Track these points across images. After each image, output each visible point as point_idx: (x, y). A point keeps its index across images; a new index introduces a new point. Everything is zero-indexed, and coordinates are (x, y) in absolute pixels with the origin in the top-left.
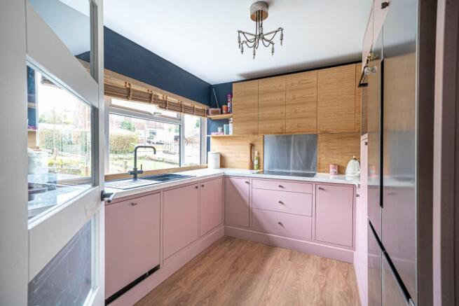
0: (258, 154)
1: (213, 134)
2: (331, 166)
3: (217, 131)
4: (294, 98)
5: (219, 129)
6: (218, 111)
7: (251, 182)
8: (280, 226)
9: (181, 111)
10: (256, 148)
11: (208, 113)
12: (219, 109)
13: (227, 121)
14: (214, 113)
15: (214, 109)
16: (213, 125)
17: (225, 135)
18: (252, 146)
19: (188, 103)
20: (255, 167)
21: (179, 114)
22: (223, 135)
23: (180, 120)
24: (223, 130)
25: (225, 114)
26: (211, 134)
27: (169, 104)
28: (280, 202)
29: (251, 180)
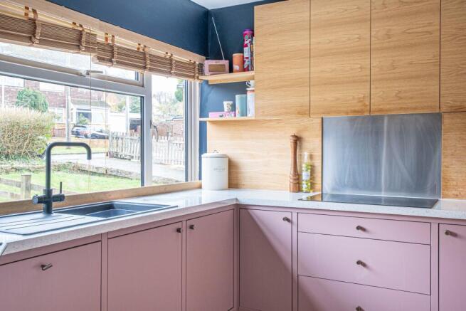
0: (311, 157)
1: (212, 116)
3: (223, 110)
4: (389, 36)
5: (226, 104)
6: (223, 66)
7: (295, 220)
10: (305, 145)
11: (202, 71)
12: (226, 62)
13: (242, 88)
14: (215, 70)
15: (214, 62)
16: (213, 96)
17: (238, 117)
18: (297, 140)
19: (158, 48)
20: (305, 186)
21: (139, 74)
22: (234, 119)
23: (143, 86)
24: (233, 108)
25: (237, 71)
26: (208, 117)
27: (119, 53)
28: (359, 263)
29: (295, 215)
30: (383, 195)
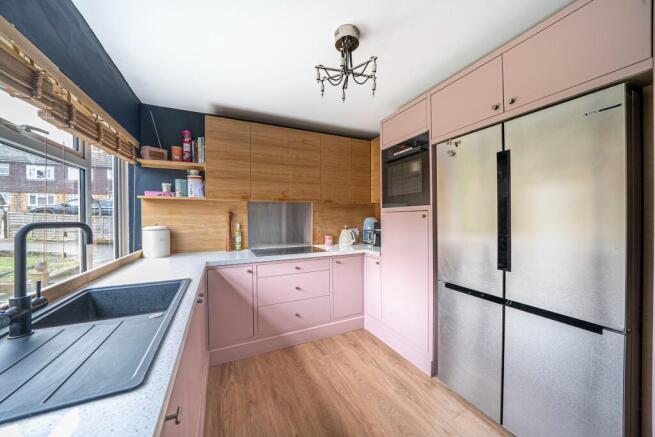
0: (241, 227)
1: (148, 194)
2: (327, 237)
3: (161, 190)
4: (297, 159)
5: (165, 187)
6: (162, 154)
7: (254, 270)
8: (298, 318)
9: (98, 140)
10: (236, 219)
11: (139, 155)
12: (165, 152)
13: (183, 174)
14: (154, 156)
15: (154, 149)
16: (145, 177)
17: (178, 196)
18: (231, 216)
19: (108, 124)
20: (238, 246)
21: (80, 141)
22: (173, 198)
23: (84, 158)
24: (173, 189)
25: (176, 160)
26: (143, 194)
27: (78, 118)
28: (298, 288)
29: (255, 267)
30: (284, 247)
